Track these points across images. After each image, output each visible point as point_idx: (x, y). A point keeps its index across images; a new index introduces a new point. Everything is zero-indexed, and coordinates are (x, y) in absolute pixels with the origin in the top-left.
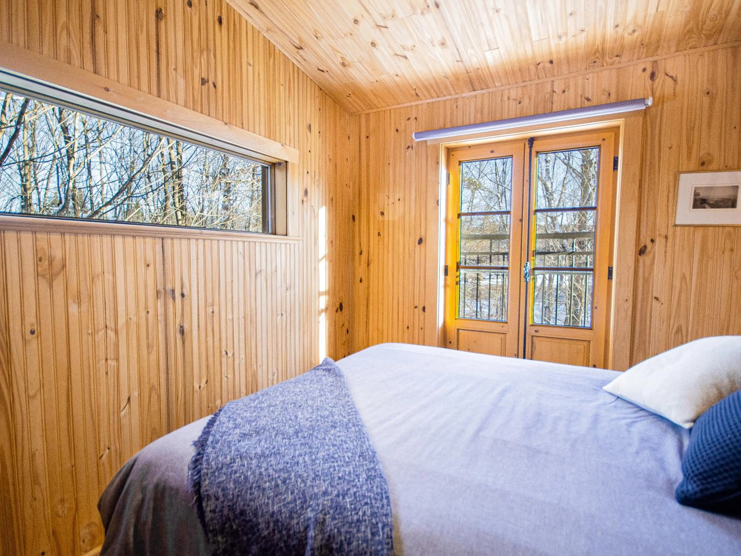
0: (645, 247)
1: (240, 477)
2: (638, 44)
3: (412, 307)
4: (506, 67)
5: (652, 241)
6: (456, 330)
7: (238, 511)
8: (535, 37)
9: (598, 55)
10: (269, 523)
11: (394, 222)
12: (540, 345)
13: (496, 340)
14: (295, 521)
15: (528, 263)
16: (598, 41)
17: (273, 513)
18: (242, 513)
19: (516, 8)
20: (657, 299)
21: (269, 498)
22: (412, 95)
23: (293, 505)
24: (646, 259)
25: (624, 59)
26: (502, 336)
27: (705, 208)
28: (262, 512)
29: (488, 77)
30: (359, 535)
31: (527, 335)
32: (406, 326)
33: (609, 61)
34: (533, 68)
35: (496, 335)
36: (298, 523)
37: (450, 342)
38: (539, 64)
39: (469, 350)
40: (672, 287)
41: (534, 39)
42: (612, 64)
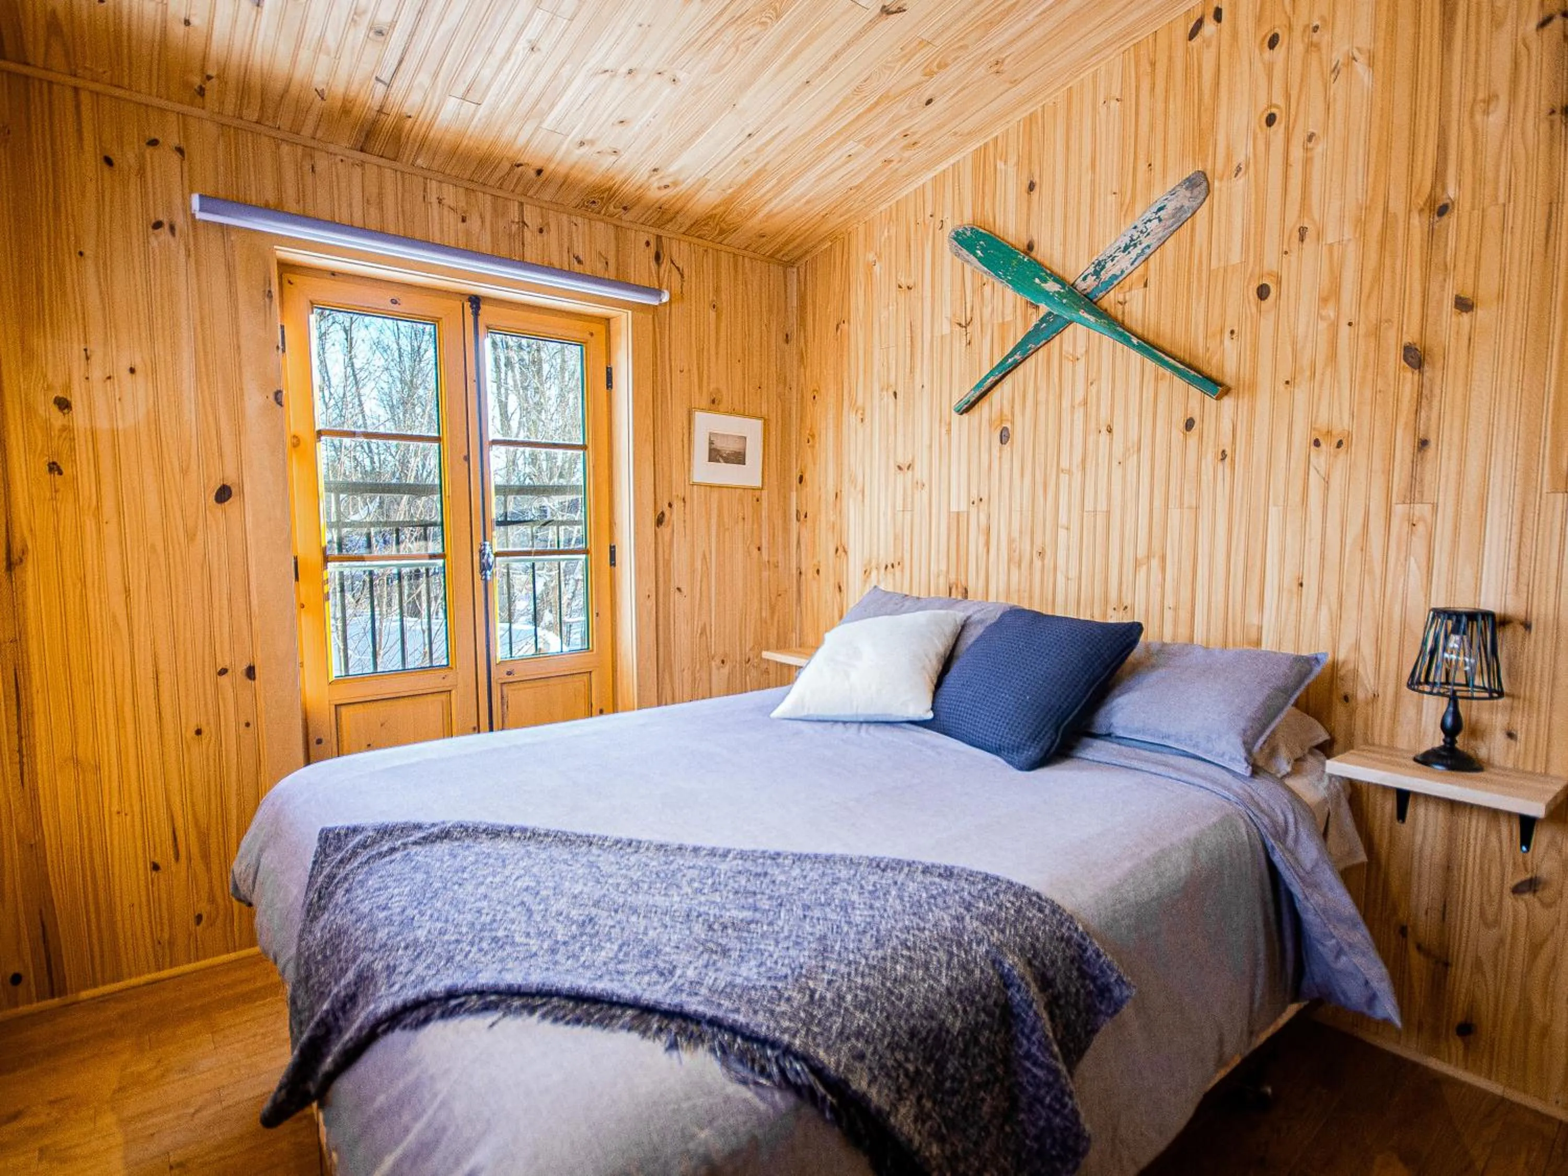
0: (663, 514)
1: (856, 996)
2: (657, 205)
3: (211, 673)
4: (465, 143)
5: (670, 505)
6: (333, 708)
7: (906, 1037)
8: (548, 123)
9: (605, 195)
10: (954, 1008)
11: (114, 433)
12: (518, 697)
13: (433, 708)
14: (977, 972)
15: (487, 543)
16: (620, 178)
17: (948, 989)
18: (913, 1033)
19: (563, 64)
20: (679, 589)
21: (924, 980)
22: (187, 85)
23: (956, 960)
24: (665, 530)
25: (628, 216)
26: (444, 697)
27: (718, 461)
28: (936, 1004)
29: (415, 141)
30: (1034, 923)
31: (493, 684)
32: (193, 729)
33: (611, 208)
34: (506, 166)
35: (430, 698)
36: (982, 971)
37: (319, 742)
38: (519, 166)
39: (369, 747)
40: (693, 571)
41: (544, 125)
42: (611, 216)
